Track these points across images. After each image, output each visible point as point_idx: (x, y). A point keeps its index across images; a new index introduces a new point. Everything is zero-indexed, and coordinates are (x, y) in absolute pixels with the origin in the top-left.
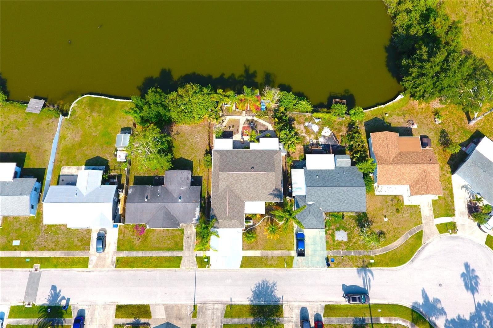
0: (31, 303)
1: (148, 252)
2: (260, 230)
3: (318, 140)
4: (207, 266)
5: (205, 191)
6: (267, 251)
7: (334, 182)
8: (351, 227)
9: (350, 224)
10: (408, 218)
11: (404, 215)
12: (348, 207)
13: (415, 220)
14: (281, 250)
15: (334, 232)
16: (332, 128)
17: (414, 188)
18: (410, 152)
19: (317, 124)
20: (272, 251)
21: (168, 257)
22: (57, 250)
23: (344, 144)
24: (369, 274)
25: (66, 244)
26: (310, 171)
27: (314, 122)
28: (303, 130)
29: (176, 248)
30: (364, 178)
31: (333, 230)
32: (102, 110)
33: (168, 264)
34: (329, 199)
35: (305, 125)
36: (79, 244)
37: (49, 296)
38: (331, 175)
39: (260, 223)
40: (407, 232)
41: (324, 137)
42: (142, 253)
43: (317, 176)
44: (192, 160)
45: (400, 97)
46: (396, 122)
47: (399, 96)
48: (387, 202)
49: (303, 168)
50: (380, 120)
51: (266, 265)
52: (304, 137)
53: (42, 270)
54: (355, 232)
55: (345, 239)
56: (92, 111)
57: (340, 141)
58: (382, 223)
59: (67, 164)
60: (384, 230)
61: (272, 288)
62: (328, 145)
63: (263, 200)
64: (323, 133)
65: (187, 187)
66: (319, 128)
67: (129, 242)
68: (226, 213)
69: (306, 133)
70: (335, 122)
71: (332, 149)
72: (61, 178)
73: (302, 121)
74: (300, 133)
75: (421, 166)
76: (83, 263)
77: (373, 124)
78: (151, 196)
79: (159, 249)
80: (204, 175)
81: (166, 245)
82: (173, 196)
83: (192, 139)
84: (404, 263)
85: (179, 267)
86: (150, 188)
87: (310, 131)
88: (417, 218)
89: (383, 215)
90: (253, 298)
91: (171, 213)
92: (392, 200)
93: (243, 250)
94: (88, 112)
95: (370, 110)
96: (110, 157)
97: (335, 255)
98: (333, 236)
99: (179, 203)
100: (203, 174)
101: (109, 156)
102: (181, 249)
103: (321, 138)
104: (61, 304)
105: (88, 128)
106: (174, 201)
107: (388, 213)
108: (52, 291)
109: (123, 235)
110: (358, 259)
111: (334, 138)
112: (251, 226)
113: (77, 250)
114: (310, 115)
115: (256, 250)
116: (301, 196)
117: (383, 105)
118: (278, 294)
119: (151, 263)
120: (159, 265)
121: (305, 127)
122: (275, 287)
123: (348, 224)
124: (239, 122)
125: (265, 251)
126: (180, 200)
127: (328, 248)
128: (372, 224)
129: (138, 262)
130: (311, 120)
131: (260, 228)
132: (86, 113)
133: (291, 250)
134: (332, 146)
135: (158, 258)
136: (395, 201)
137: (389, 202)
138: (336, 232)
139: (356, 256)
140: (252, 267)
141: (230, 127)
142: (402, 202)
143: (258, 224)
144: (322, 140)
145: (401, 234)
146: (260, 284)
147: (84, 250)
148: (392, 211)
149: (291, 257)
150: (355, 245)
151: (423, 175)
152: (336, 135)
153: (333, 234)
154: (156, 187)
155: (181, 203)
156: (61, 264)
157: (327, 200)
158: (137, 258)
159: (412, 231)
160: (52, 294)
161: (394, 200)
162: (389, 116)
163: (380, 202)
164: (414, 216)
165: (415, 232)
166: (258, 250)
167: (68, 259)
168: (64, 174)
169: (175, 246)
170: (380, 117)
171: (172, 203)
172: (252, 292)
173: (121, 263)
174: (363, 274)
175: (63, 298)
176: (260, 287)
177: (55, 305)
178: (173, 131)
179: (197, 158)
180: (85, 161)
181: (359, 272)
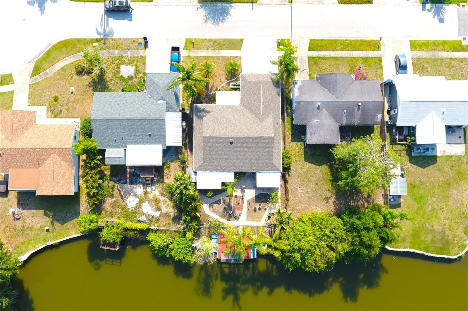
0: (461, 6)
1: (346, 56)
2: (221, 78)
3: (145, 190)
4: (279, 41)
5: (288, 124)
6: (214, 55)
7: (130, 126)
8: (114, 81)
9: (116, 83)
10: (45, 91)
11: (50, 94)
12: (115, 97)
13: (37, 89)
14: (197, 57)
15: (135, 76)
16: (124, 208)
17: (30, 121)
18: (25, 168)
19: (143, 214)
20: (207, 55)
21: (324, 50)
22: (447, 58)
23: (111, 184)
24: (101, 31)
25: (439, 64)
26: (158, 143)
27: (148, 216)
28: (162, 205)
29: (316, 59)
30: (91, 130)
31: (136, 78)
32: (430, 235)
33: (323, 43)
34: (138, 106)
35: (160, 212)
36: (425, 65)
37: (445, 13)
38: (132, 137)
39: (221, 86)
40: (49, 75)
41: (136, 196)
42: (353, 55)
43: (150, 135)
44: (306, 162)
45: (24, 257)
46: (37, 218)
47: (25, 259)
48: (67, 109)
49: (167, 146)
50: (58, 221)
51: (215, 41)
52: (162, 194)
53: (459, 39)
54: (110, 76)
55: (123, 67)
56: (443, 232)
57: (115, 188)
58: (78, 84)
59: (459, 158)
60: (76, 77)
61: (209, 18)
62: (132, 183)
63: (218, 106)
64: (137, 200)
65: (311, 123)
66: (141, 208)
67: (369, 66)
68: (262, 88)
69: (160, 201)
70: (119, 217)
71: (127, 178)
72: (462, 140)
73: (163, 219)
74: (168, 200)
75: (14, 146)
76: (416, 45)
77: (68, 215)
78: (354, 111)
79: (335, 58)
80: (289, 144)
81: (328, 62)
82: (327, 111)
83: (308, 191)
84: (60, 43)
85: (311, 40)
86: (356, 122)
87: (153, 204)
88: (35, 91)
89: (75, 94)
90: (229, 8)
91: (328, 90)
92: (61, 111)
93: (241, 57)
94: (447, 231)
95: (69, 237)
96: (408, 168)
97: (137, 51)
98: (137, 71)
99: (319, 102)
100: (291, 145)
101: (410, 169)
102: (310, 58)
103: (140, 194)
104: (431, 6)
105: (443, 208)
106: (326, 104)
107: (68, 97)
108: (442, 17)
109: (378, 74)
110: (111, 46)
111: (122, 194)
112: (232, 82)
113: (425, 58)
114: (152, 227)
115: (226, 57)
116: (172, 112)
117: (50, 244)
118: (202, 12)
119: (342, 44)
120: (333, 42)
121: (159, 209)
122: (206, 19)
123: (117, 83)
124: (248, 216)
125: (216, 56)
126: (319, 104)
127: (143, 58)
128: (89, 83)
129: (356, 46)
130: (151, 219)
131: (222, 80)
132: (450, 230)
133: (186, 57)
134: (126, 183)
135: (335, 49)
136: (56, 111)
137: (64, 110)
138: (133, 75)
139: (113, 49)
140: (230, 40)
141: (260, 209)
142: (49, 109)
143: (223, 84)
144: (139, 190)
145: (58, 73)
146: (222, 21)
147: (418, 58)
148: (63, 99)
149: (187, 50)
150: (112, 61)
151: (15, 135)
152: (119, 198)
153: (137, 72)
154: (349, 123)
155: (317, 101)
156: (439, 44)
157: (140, 105)
158: (358, 50)
159: (43, 76)
160: (442, 14)
161: (58, 112)
162: (45, 227)
163: (76, 109)
164: (37, 93)
165: (41, 75)
166: (223, 57)
167: (433, 49)
168: (460, 145)
169: (318, 62)
170: (57, 225)
171: (329, 101)
172: (230, 14)
173: (376, 45)
174: (107, 30)
175: (429, 11)
176: (221, 19)
177: (437, 5)
178: (333, 202)
179: (300, 166)
180: (438, 162)
181: (112, 33)
